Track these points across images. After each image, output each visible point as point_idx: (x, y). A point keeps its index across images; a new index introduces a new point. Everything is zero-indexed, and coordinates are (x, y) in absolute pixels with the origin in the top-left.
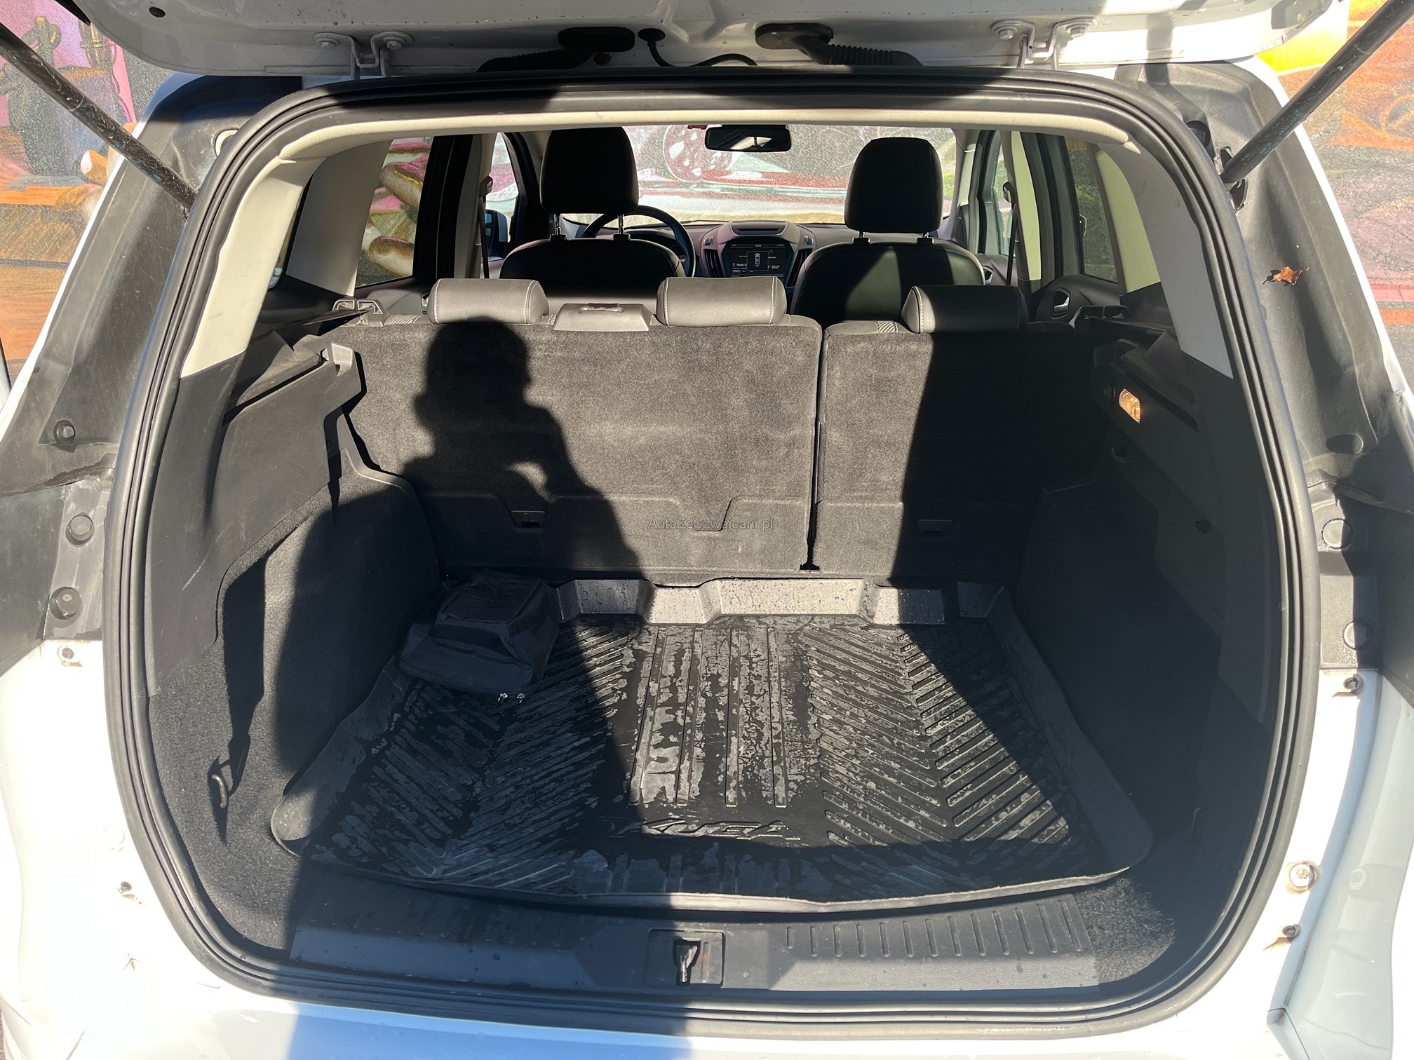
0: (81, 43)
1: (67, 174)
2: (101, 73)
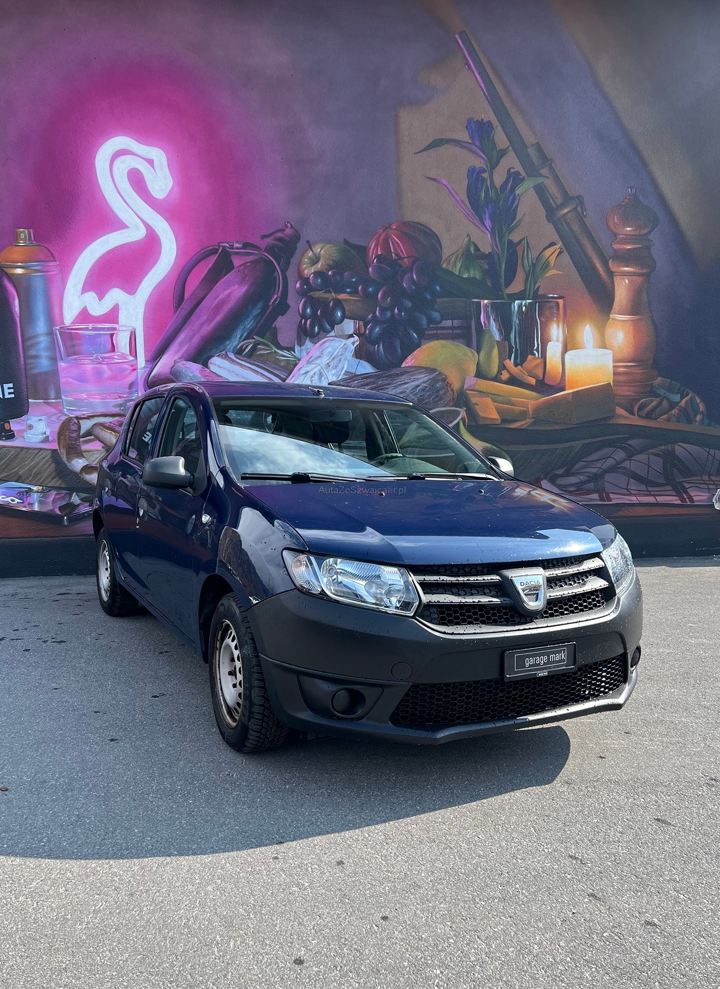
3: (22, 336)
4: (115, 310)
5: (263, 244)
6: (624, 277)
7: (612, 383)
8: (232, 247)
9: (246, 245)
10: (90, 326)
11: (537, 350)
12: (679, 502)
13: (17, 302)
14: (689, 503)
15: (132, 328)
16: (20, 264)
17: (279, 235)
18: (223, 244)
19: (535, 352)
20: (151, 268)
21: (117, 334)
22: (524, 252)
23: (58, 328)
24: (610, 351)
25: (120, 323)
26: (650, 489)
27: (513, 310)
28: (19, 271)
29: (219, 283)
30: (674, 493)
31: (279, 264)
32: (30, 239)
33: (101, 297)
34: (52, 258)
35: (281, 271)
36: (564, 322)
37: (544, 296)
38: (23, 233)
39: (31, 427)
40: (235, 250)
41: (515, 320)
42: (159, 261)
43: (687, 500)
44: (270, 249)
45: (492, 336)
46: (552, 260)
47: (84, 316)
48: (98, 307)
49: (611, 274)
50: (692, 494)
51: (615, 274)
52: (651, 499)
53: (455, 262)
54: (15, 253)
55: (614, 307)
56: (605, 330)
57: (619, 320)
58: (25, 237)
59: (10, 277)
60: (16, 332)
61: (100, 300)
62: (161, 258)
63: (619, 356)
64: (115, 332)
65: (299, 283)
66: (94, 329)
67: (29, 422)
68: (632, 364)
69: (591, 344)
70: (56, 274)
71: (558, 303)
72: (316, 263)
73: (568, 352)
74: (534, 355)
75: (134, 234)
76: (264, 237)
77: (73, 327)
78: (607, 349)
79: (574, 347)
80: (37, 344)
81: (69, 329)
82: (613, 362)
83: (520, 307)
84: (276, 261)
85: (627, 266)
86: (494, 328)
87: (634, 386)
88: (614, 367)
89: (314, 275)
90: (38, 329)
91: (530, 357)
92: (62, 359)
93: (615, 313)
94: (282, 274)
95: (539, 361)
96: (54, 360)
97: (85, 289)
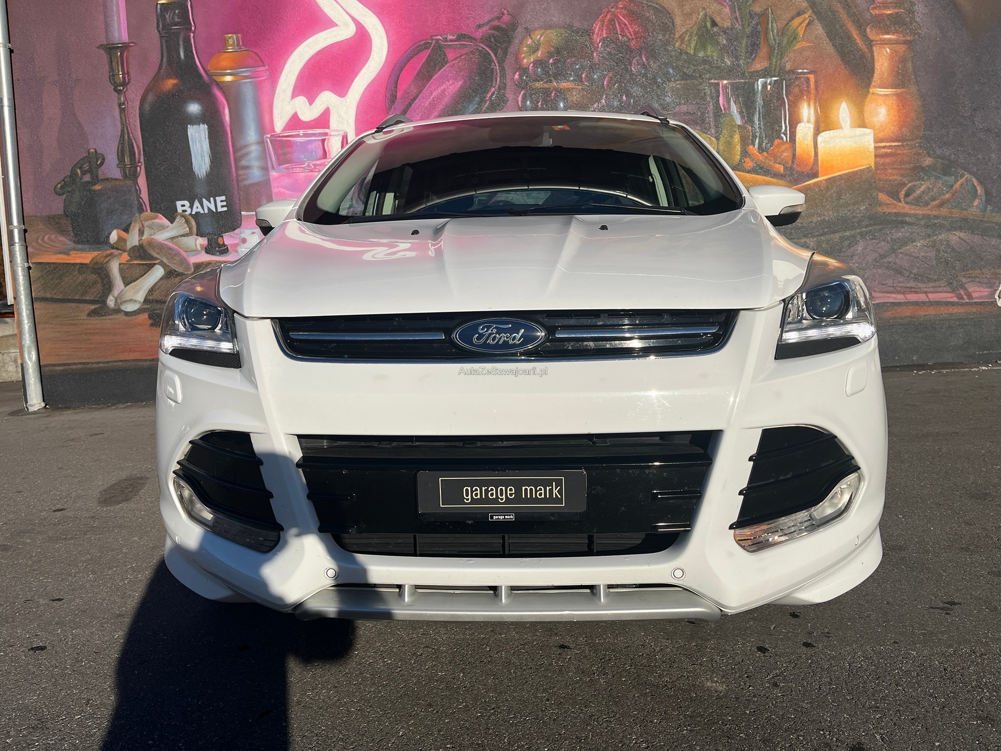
0: (117, 165)
1: (99, 244)
2: (129, 183)
3: (233, 147)
4: (326, 114)
5: (479, 34)
6: (885, 46)
7: (873, 167)
8: (446, 40)
9: (461, 37)
10: (301, 132)
11: (785, 134)
12: (955, 299)
13: (227, 111)
14: (967, 301)
15: (342, 132)
16: (229, 71)
17: (496, 23)
18: (436, 37)
19: (782, 135)
20: (361, 68)
21: (329, 139)
22: (768, 24)
23: (269, 136)
24: (871, 130)
25: (331, 127)
26: (920, 285)
27: (756, 89)
28: (228, 78)
29: (432, 80)
30: (948, 289)
31: (496, 56)
32: (238, 45)
33: (311, 101)
34: (261, 64)
35: (499, 63)
36: (815, 99)
37: (792, 71)
38: (232, 38)
39: (244, 241)
40: (449, 43)
41: (759, 101)
42: (370, 59)
43: (965, 297)
44: (486, 40)
45: (733, 120)
46: (801, 32)
47: (295, 122)
48: (308, 112)
49: (870, 44)
50: (970, 290)
51: (874, 42)
52: (922, 297)
53: (689, 40)
54: (224, 60)
55: (874, 79)
56: (864, 105)
57: (880, 95)
58: (234, 42)
59: (220, 85)
60: (227, 143)
61: (311, 104)
62: (371, 56)
63: (881, 135)
64: (327, 137)
65: (517, 73)
66: (305, 135)
67: (243, 236)
68: (897, 144)
69: (848, 124)
70: (266, 79)
71: (808, 80)
72: (536, 51)
73: (822, 134)
74: (782, 139)
75: (344, 32)
76: (480, 26)
77: (284, 134)
78: (866, 128)
79: (828, 128)
80: (247, 154)
81: (279, 137)
82: (875, 142)
83: (764, 85)
84: (492, 51)
85: (888, 34)
86: (735, 111)
87: (898, 169)
88: (876, 148)
89: (534, 65)
90: (249, 138)
91: (777, 142)
92: (273, 168)
93: (875, 87)
94: (499, 67)
95: (787, 146)
96: (265, 169)
97: (294, 95)
